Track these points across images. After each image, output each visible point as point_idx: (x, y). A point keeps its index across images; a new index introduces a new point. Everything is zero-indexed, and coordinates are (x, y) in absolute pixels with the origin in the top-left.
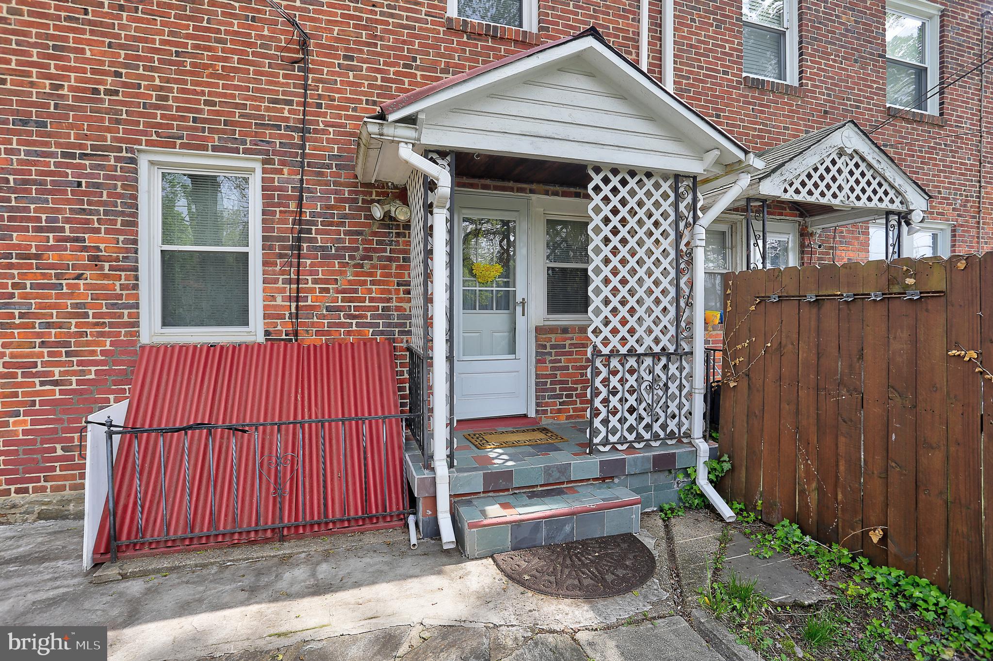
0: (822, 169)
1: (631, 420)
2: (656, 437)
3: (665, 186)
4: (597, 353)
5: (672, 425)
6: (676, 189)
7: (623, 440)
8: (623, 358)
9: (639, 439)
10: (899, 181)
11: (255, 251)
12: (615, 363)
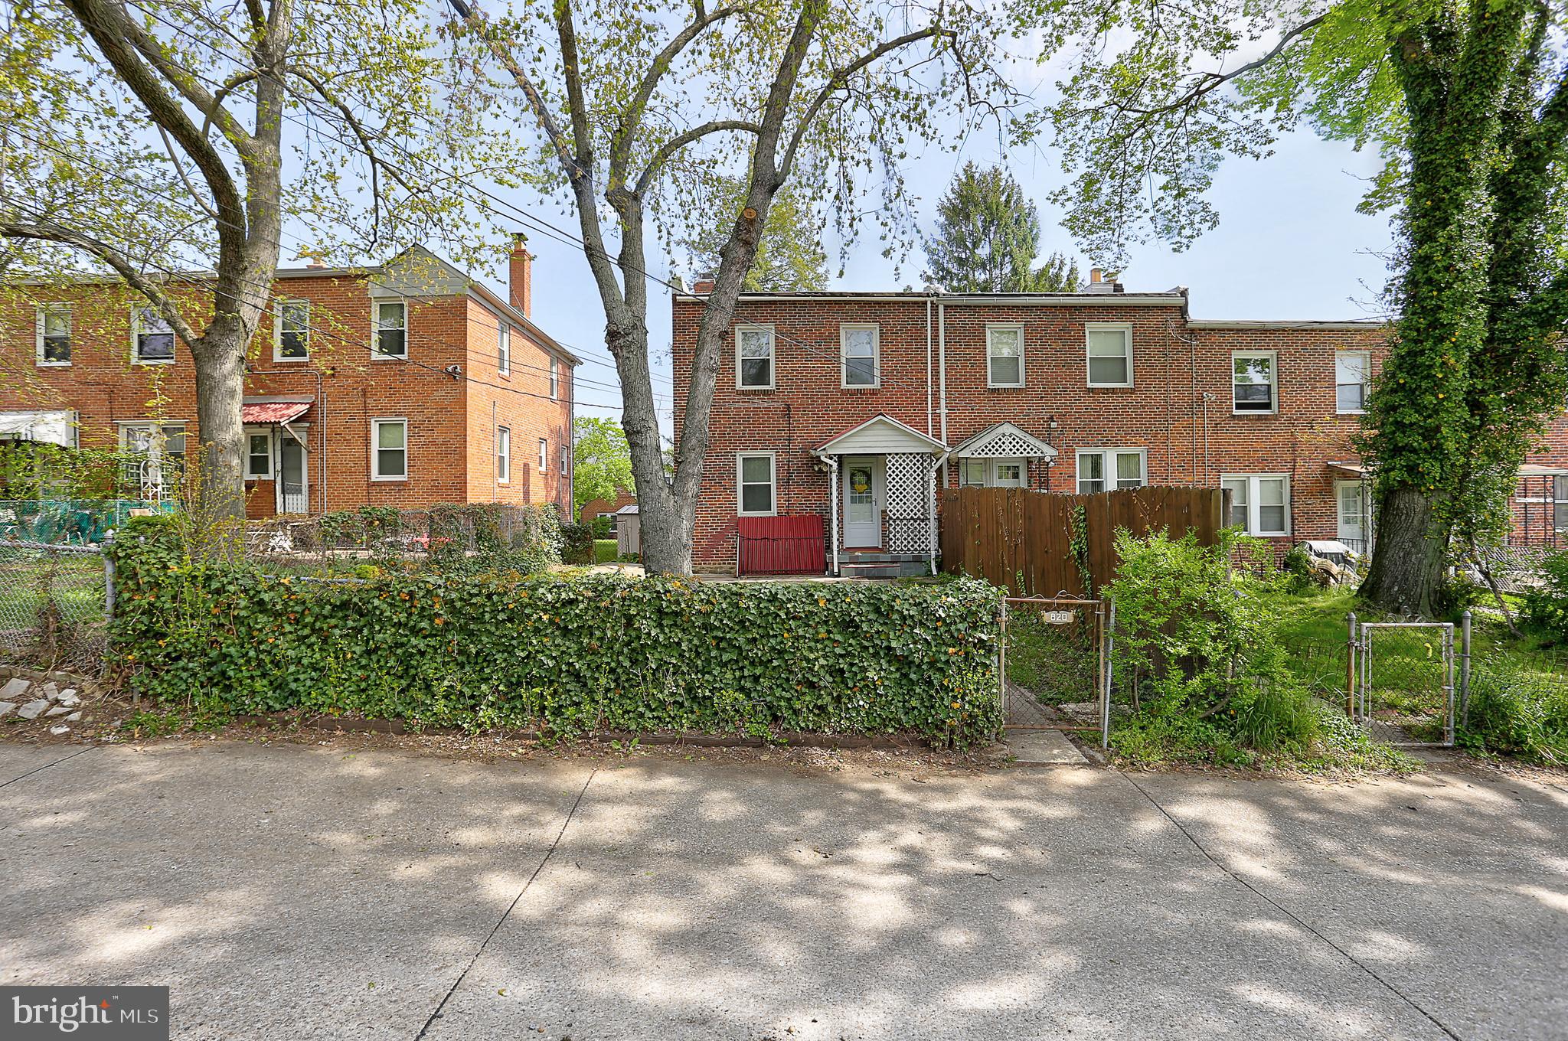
0: (993, 443)
1: (905, 543)
2: (916, 550)
3: (918, 457)
4: (891, 518)
5: (923, 546)
6: (922, 457)
7: (902, 550)
8: (901, 521)
9: (909, 550)
10: (1038, 443)
11: (773, 483)
12: (898, 522)
